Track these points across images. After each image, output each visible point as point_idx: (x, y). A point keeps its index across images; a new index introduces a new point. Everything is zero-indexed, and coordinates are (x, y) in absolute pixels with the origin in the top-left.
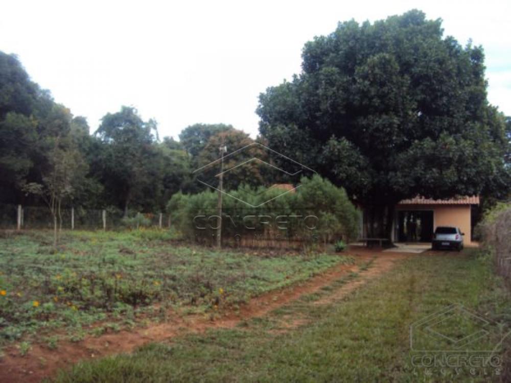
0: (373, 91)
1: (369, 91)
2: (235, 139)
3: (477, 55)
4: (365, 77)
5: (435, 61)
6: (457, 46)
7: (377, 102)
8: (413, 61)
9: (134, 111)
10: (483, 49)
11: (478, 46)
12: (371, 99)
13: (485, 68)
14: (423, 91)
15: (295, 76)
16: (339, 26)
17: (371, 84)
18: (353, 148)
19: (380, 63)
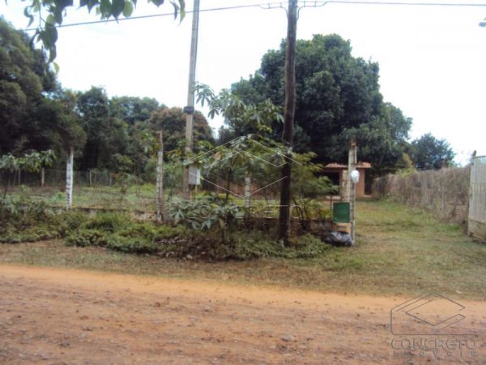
0: (318, 96)
1: (316, 96)
2: (177, 114)
3: (375, 68)
4: (313, 86)
5: (355, 77)
6: (365, 64)
7: (320, 102)
8: (340, 76)
9: (103, 91)
10: (378, 65)
11: (376, 62)
12: (316, 100)
13: (379, 76)
14: (347, 96)
15: (251, 76)
16: (282, 42)
17: (318, 91)
18: (303, 132)
19: (323, 78)
